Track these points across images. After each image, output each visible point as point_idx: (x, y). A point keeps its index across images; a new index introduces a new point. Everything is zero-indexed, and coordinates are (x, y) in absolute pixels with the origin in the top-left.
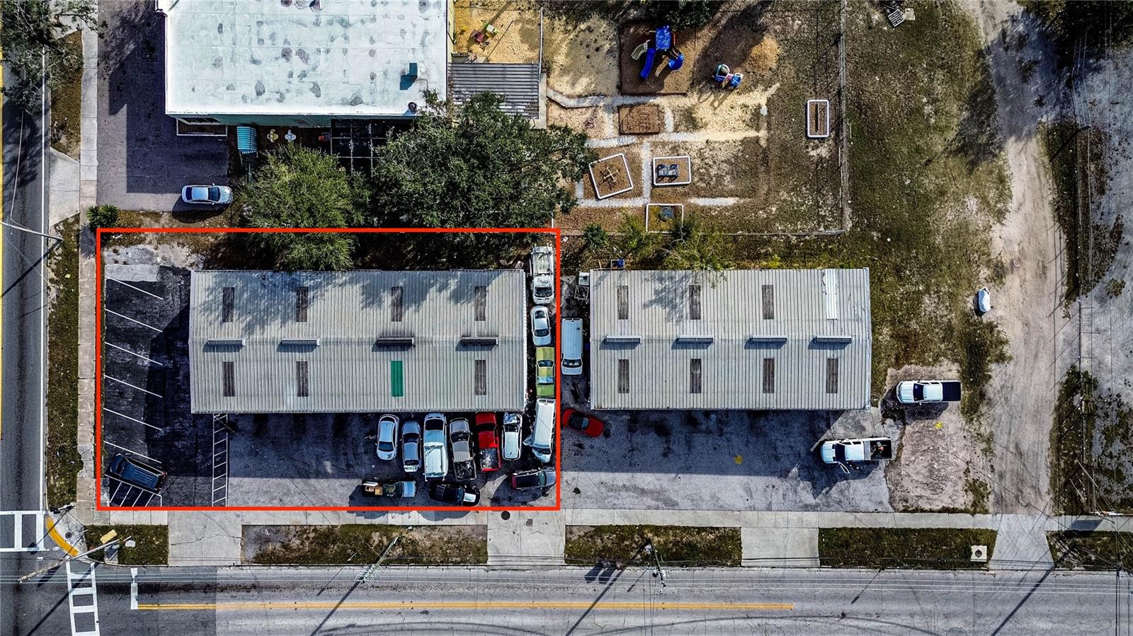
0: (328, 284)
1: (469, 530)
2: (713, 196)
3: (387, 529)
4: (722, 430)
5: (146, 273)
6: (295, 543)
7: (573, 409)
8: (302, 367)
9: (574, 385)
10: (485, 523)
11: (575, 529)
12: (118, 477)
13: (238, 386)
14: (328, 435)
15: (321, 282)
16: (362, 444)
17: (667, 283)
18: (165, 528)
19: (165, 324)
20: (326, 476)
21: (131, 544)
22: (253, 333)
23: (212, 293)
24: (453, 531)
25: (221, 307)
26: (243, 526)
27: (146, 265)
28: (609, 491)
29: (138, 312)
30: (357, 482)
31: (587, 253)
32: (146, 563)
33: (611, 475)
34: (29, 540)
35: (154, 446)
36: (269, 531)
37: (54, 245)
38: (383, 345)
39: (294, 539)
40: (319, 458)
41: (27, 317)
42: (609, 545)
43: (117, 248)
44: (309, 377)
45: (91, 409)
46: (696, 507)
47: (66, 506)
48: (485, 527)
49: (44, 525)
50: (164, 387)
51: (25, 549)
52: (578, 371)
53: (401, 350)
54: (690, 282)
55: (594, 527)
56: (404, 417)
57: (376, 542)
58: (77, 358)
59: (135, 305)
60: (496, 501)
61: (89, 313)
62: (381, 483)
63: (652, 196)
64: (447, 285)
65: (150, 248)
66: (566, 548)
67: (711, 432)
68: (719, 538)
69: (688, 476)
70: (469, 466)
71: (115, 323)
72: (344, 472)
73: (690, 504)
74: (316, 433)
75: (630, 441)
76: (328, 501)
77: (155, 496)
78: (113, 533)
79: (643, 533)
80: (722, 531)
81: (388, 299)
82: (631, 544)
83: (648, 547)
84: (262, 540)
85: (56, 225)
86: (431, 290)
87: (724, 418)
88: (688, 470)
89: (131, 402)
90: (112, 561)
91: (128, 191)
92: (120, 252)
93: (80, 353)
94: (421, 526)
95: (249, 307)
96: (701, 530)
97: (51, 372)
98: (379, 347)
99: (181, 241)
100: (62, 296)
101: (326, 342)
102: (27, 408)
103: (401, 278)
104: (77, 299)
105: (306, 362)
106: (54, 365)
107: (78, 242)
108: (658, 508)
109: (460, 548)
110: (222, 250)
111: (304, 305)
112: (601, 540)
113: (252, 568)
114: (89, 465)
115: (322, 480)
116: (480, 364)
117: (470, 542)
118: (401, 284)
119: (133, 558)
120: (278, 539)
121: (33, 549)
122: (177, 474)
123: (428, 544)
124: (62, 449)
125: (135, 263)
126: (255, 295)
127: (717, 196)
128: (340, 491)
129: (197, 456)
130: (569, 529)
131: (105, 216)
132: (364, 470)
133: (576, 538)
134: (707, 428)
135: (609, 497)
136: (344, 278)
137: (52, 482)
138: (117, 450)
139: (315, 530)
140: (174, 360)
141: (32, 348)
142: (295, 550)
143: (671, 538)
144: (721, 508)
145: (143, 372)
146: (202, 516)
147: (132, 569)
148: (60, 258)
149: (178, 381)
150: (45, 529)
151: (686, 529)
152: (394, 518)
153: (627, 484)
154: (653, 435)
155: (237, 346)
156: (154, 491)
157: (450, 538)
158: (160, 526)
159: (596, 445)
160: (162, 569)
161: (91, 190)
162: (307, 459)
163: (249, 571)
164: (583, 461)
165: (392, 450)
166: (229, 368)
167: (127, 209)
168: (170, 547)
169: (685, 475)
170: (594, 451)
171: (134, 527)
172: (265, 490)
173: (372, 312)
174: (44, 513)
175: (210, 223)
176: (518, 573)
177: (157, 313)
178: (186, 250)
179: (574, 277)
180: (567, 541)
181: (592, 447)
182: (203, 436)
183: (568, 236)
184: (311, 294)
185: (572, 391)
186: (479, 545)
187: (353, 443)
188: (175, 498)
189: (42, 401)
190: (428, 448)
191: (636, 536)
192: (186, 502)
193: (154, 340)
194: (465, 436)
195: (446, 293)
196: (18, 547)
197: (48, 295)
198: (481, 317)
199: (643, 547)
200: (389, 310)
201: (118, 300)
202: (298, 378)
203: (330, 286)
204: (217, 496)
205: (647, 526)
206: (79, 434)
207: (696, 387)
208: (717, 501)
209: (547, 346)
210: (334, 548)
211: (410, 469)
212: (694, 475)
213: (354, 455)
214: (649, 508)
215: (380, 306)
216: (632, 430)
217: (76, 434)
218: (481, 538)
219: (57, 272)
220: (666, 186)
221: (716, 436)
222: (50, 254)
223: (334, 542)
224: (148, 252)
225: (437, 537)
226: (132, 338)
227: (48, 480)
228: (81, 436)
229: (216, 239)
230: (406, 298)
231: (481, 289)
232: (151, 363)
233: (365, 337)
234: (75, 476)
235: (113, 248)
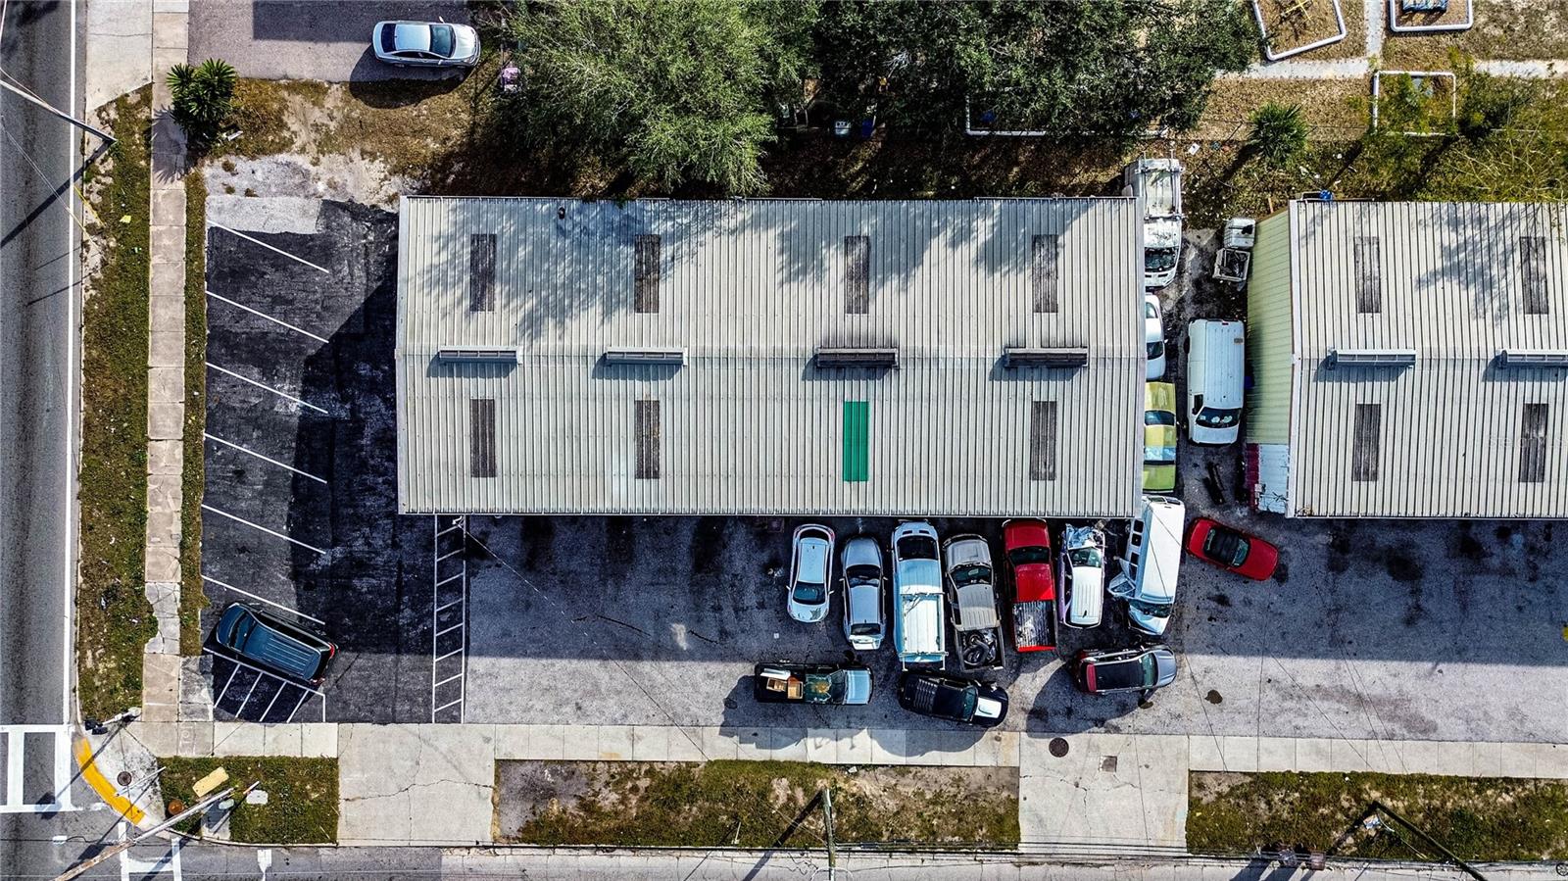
0: (705, 229)
1: (978, 777)
2: (1519, 57)
3: (803, 772)
4: (1535, 568)
5: (295, 216)
6: (609, 799)
7: (1207, 519)
8: (646, 413)
9: (1210, 467)
10: (1014, 763)
11: (1208, 780)
12: (232, 654)
13: (502, 457)
14: (680, 567)
15: (689, 226)
16: (752, 587)
17: (1469, 232)
18: (333, 764)
19: (334, 325)
20: (675, 654)
21: (257, 797)
22: (539, 334)
23: (446, 246)
24: (944, 779)
25: (467, 278)
26: (497, 761)
27: (294, 199)
28: (1284, 699)
29: (277, 300)
30: (743, 669)
31: (1239, 179)
32: (292, 839)
33: (1289, 664)
34: (38, 787)
35: (309, 587)
36: (554, 773)
37: (97, 153)
38: (827, 365)
39: (605, 791)
40: (661, 617)
41: (39, 307)
42: (1285, 815)
43: (232, 159)
44: (662, 435)
45: (175, 506)
46: (1476, 735)
47: (119, 717)
48: (1015, 771)
49: (73, 758)
50: (332, 460)
51: (31, 808)
52: (1227, 436)
53: (868, 378)
54: (1522, 229)
55: (1250, 774)
56: (845, 530)
57: (782, 800)
58: (144, 396)
59: (271, 283)
60: (1039, 718)
61: (171, 299)
62: (798, 674)
63: (1386, 54)
64: (970, 232)
65: (304, 162)
66: (1188, 820)
67: (1511, 572)
68: (1526, 801)
69: (1460, 667)
70: (989, 638)
71: (225, 321)
72: (714, 647)
73: (1463, 728)
74: (656, 562)
75: (1333, 591)
76: (679, 710)
77: (310, 695)
78: (220, 775)
79: (1360, 791)
80: (1530, 786)
81: (836, 263)
82: (1334, 813)
83: (1373, 820)
84: (537, 792)
85: (101, 110)
86: (934, 242)
87: (1541, 543)
88: (1460, 654)
89: (261, 493)
90: (218, 834)
91: (257, 36)
92: (238, 168)
93: (153, 386)
94: (876, 766)
95: (529, 279)
96: (1483, 784)
97: (88, 425)
98: (819, 369)
99: (368, 148)
100: (113, 262)
101: (701, 359)
102: (38, 500)
103: (869, 218)
104: (146, 270)
105: (657, 402)
106: (95, 410)
107: (148, 146)
108: (1391, 737)
109: (960, 816)
110: (457, 167)
111: (654, 276)
112: (1268, 803)
113: (515, 852)
114: (170, 626)
115: (667, 665)
116: (1045, 411)
117: (981, 803)
118: (865, 231)
119: (263, 830)
120: (572, 791)
121: (46, 808)
122: (357, 647)
123: (892, 805)
124: (111, 594)
125: (268, 193)
126: (542, 252)
127: (1528, 57)
128: (704, 688)
129: (399, 611)
130: (1197, 780)
131: (206, 84)
132: (755, 645)
133: (1212, 798)
134: (1504, 564)
135: (1283, 711)
136: (740, 217)
137: (89, 664)
138: (231, 597)
139: (650, 773)
140: (353, 404)
141: (50, 376)
142: (607, 815)
143: (1421, 801)
144: (1531, 737)
145: (287, 429)
146: (411, 739)
147: (260, 853)
148: (109, 180)
149: (361, 448)
150: (73, 764)
151: (1452, 782)
152: (818, 748)
153: (1326, 684)
154: (1382, 577)
155: (502, 364)
156: (308, 685)
157: (938, 795)
158: (322, 761)
159: (1256, 598)
160: (325, 853)
161: (177, 33)
162: (634, 620)
163: (509, 859)
164: (1230, 632)
165: (823, 601)
166: (483, 414)
167: (253, 74)
168: (342, 806)
169: (1453, 666)
170: (1253, 613)
171: (264, 761)
172: (545, 683)
173: (803, 292)
174: (73, 729)
175: (430, 109)
176: (1085, 870)
177: (316, 302)
178: (378, 168)
179: (1212, 232)
180: (1193, 804)
181: (1248, 603)
182: (413, 568)
183: (1200, 142)
184: (666, 252)
185: (1205, 481)
186: (1001, 811)
187: (733, 586)
188: (353, 698)
189: (70, 487)
190: (910, 598)
191: (1343, 796)
192: (378, 709)
193: (310, 361)
194: (983, 576)
195: (969, 251)
196: (16, 803)
197: (83, 259)
198: (1047, 305)
199: (1359, 821)
200: (841, 288)
201: (233, 273)
202: (639, 438)
203: (709, 234)
204: (443, 697)
205: (1367, 776)
206: (149, 560)
207: (1532, 469)
208: (1521, 722)
209: (1158, 380)
210: (691, 812)
211: (865, 643)
212: (1472, 667)
213: (736, 610)
214: (1373, 735)
215: (820, 279)
216: (1336, 566)
217: (142, 561)
218: (1005, 794)
219: (101, 210)
220: (1416, 34)
221: (1522, 580)
222: (87, 171)
223: (691, 799)
224: (296, 170)
225: (910, 790)
226: (264, 353)
227: (82, 660)
228: (153, 564)
229: (444, 142)
230: (876, 263)
231: (1045, 241)
232: (304, 408)
233: (789, 347)
234: (139, 651)
235: (223, 159)
